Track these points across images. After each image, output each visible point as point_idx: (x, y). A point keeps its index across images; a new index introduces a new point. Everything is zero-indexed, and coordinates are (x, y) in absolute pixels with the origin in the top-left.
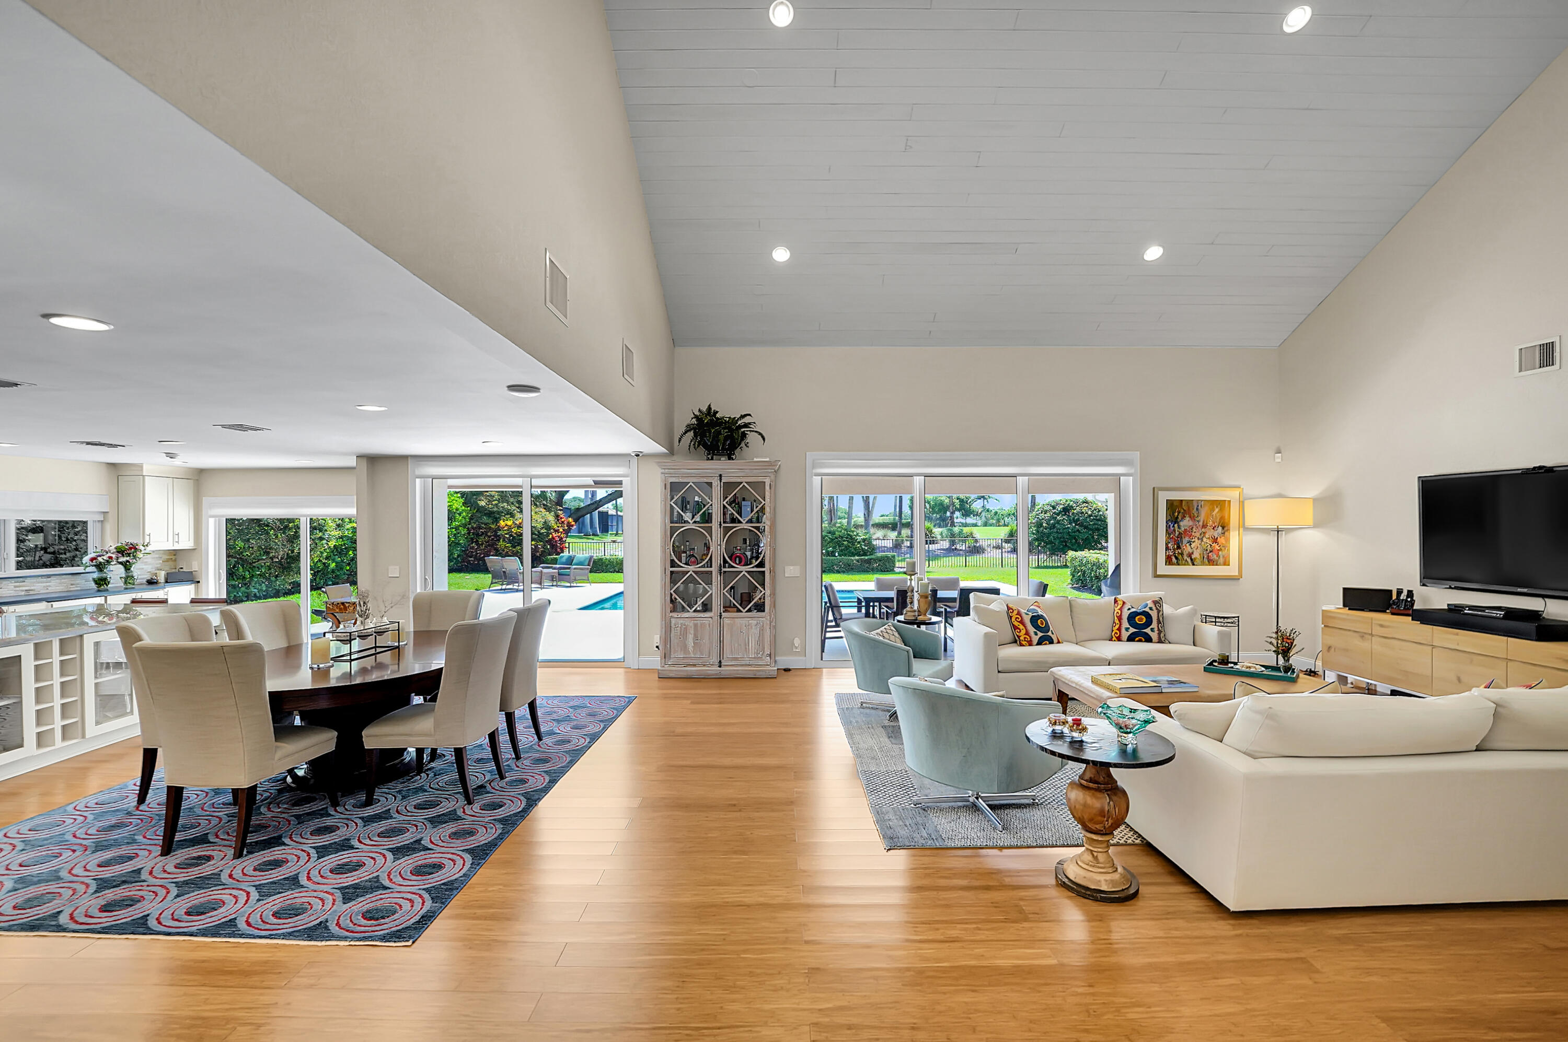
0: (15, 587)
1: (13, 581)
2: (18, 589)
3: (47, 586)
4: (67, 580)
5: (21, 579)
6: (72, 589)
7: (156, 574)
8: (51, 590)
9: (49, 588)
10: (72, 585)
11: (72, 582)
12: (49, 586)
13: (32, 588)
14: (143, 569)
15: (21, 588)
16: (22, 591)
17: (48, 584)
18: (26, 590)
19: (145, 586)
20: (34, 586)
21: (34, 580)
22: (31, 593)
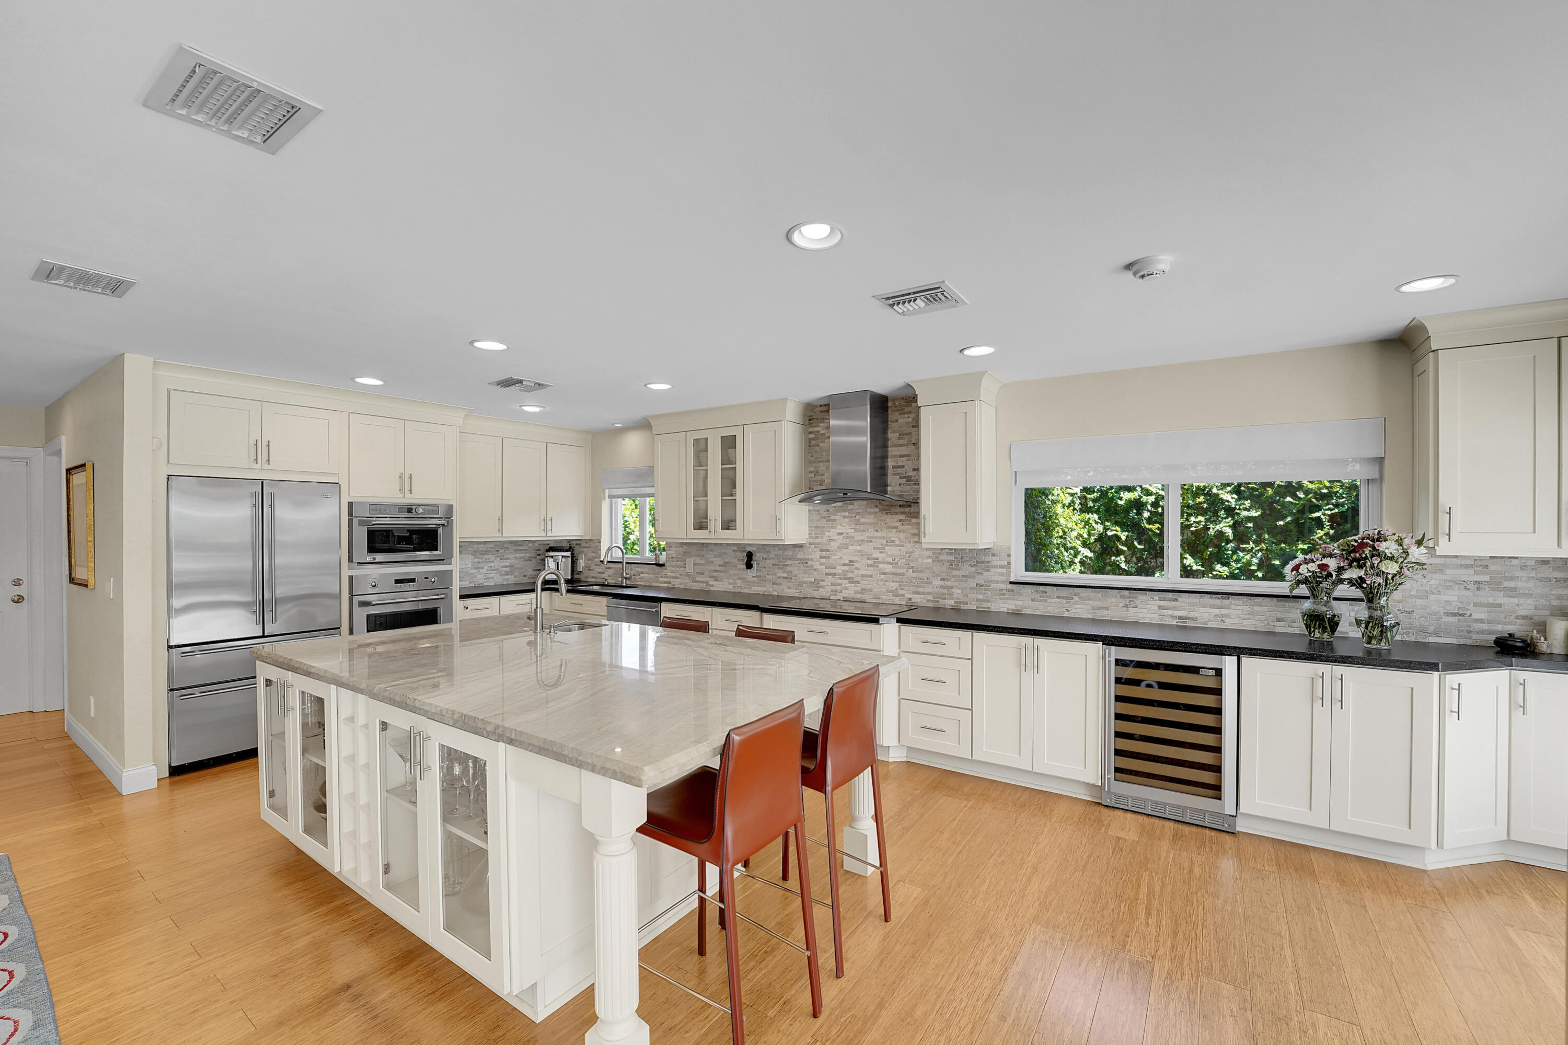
0: (1160, 607)
1: (1157, 595)
2: (1165, 612)
3: (1222, 616)
4: (1266, 608)
5: (1170, 595)
6: (1278, 630)
7: (1543, 628)
8: (1230, 623)
9: (1227, 620)
10: (1278, 620)
11: (1279, 615)
12: (1227, 616)
13: (1192, 615)
14: (1500, 605)
15: (1170, 612)
16: (1173, 617)
17: (1224, 611)
18: (1180, 618)
19: (1491, 654)
20: (1194, 611)
21: (1195, 599)
22: (1189, 623)
